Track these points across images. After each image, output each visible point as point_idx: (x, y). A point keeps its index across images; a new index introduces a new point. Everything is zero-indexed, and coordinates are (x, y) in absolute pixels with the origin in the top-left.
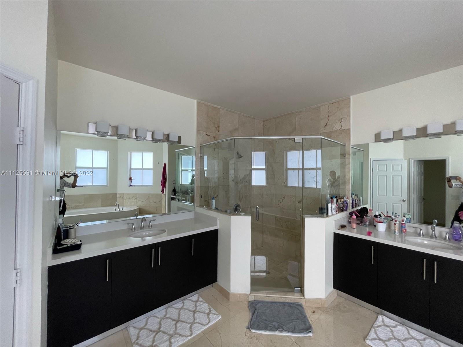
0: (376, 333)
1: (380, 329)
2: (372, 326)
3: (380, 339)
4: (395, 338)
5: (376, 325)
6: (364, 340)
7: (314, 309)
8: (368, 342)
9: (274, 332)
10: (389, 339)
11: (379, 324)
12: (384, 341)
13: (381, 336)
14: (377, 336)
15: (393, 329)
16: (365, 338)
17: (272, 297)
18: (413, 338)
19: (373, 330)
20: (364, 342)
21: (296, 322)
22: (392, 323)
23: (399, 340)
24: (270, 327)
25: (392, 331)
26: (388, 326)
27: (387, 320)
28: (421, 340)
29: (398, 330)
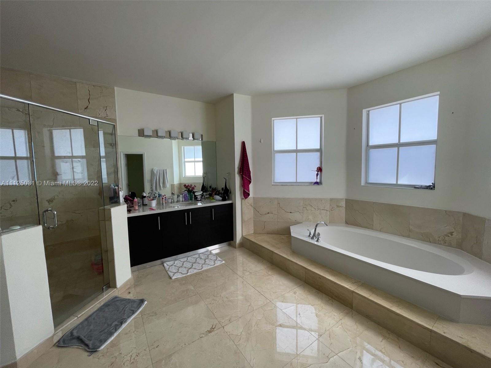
0: (171, 272)
1: (170, 269)
2: (166, 271)
3: (176, 273)
4: (180, 267)
5: (168, 269)
6: (171, 279)
7: (128, 291)
8: (173, 278)
9: (121, 328)
10: (178, 270)
11: (168, 268)
12: (178, 272)
13: (174, 271)
14: (173, 272)
15: (175, 265)
16: (170, 278)
17: (85, 313)
18: (184, 262)
19: (169, 272)
20: (172, 280)
21: (127, 307)
22: (171, 263)
23: (181, 267)
24: (113, 329)
25: (175, 266)
26: (172, 265)
27: (169, 263)
28: (187, 260)
29: (177, 263)
